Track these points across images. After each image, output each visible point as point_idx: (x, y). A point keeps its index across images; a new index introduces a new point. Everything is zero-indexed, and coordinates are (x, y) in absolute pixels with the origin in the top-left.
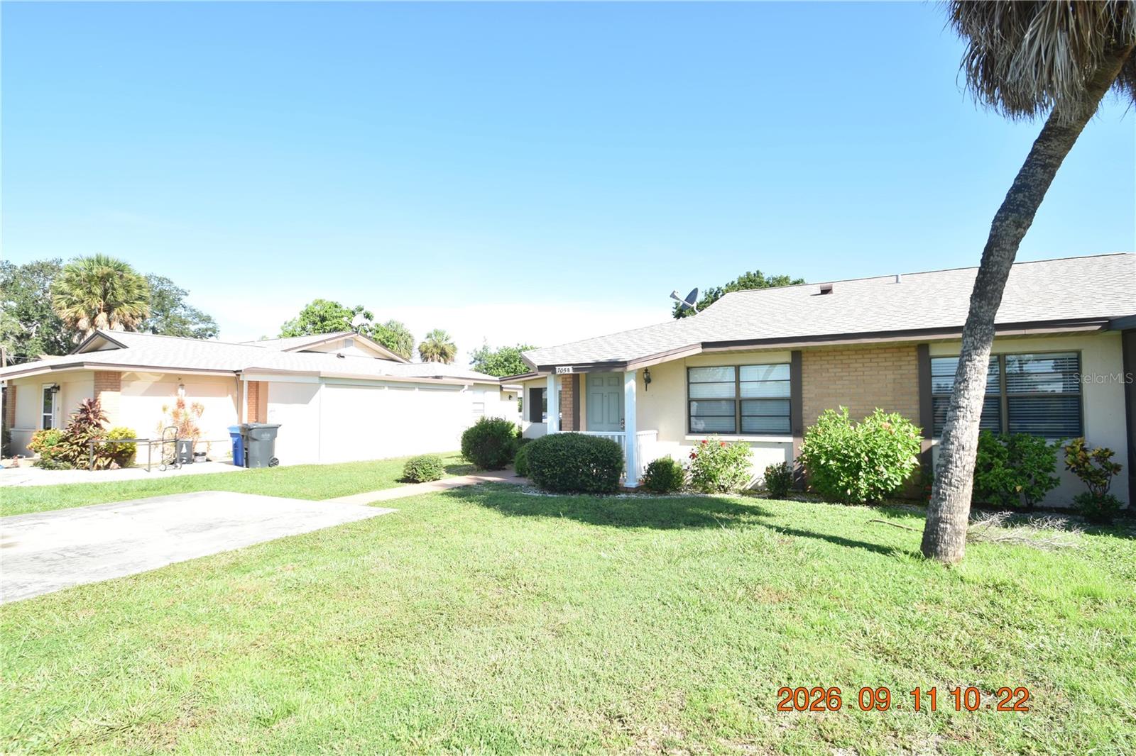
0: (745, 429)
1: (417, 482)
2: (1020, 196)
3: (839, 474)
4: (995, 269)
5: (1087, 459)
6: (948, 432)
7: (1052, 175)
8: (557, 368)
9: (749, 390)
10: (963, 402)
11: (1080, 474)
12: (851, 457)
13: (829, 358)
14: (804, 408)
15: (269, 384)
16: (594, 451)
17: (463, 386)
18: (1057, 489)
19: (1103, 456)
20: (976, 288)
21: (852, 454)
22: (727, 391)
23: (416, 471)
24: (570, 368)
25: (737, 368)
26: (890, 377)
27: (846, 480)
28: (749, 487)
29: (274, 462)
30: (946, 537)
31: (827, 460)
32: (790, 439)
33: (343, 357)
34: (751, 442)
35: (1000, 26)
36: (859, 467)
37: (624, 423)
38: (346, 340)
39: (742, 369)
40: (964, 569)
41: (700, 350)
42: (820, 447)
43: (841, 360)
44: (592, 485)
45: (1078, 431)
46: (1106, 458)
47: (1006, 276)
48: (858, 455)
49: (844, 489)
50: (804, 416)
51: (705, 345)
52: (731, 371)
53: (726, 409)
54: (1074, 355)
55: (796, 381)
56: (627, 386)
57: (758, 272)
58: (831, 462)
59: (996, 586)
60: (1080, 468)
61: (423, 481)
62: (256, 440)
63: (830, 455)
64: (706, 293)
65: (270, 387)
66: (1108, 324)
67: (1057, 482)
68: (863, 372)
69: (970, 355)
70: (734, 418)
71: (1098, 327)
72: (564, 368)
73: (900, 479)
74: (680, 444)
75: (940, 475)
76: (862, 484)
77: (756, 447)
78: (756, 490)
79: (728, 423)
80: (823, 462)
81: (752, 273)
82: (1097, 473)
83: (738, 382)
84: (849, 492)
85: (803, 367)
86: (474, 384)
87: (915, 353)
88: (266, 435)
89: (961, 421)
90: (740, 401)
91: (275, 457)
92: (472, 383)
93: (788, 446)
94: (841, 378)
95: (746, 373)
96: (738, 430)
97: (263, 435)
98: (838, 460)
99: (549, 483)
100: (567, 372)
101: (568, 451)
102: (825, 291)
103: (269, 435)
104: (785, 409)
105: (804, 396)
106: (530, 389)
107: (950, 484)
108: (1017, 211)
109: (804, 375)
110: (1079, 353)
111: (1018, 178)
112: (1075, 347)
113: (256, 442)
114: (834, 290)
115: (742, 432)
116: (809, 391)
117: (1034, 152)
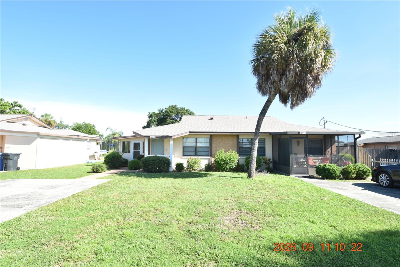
0: (198, 155)
1: (99, 173)
2: (264, 111)
3: (223, 165)
4: (260, 124)
5: (267, 160)
6: (252, 154)
7: (268, 108)
8: (150, 137)
9: (199, 145)
10: (255, 149)
11: (266, 163)
12: (226, 161)
13: (219, 137)
14: (213, 149)
15: (6, 136)
16: (165, 161)
17: (86, 140)
18: (262, 166)
19: (269, 160)
20: (256, 127)
21: (226, 160)
22: (193, 145)
23: (98, 169)
24: (155, 137)
25: (196, 139)
26: (231, 142)
27: (225, 166)
28: (199, 170)
29: (18, 169)
30: (252, 174)
31: (221, 162)
32: (209, 157)
33: (25, 125)
34: (200, 158)
35: (264, 81)
36: (227, 163)
37: (164, 153)
38: (26, 118)
39: (197, 139)
40: (256, 179)
41: (189, 134)
42: (219, 159)
43: (221, 138)
44: (164, 170)
45: (265, 155)
46: (270, 160)
47: (261, 125)
48: (227, 160)
49: (224, 168)
50: (212, 151)
51: (190, 132)
52: (195, 139)
53: (193, 149)
54: (264, 139)
55: (211, 143)
56: (171, 143)
57: (176, 105)
58: (222, 162)
59: (261, 181)
60: (266, 162)
61: (101, 172)
62: (11, 159)
63: (222, 160)
64: (158, 110)
65: (6, 137)
66: (271, 133)
67: (262, 165)
68: (226, 141)
69: (255, 140)
70: (195, 152)
71: (269, 134)
72: (153, 137)
73: (235, 165)
74: (181, 159)
75: (251, 162)
76: (228, 167)
77: (201, 159)
78: (201, 170)
79: (193, 153)
80: (220, 162)
81: (174, 105)
82: (268, 163)
83: (196, 142)
84: (225, 169)
85: (213, 139)
86: (91, 139)
87: (236, 137)
88: (15, 157)
89: (254, 152)
90: (197, 147)
91: (18, 166)
92: (90, 138)
93: (209, 159)
94: (221, 142)
95: (198, 140)
96: (196, 155)
97: (14, 158)
98: (223, 162)
99: (150, 170)
100: (153, 138)
101: (157, 161)
102: (212, 119)
103: (17, 157)
104: (207, 149)
105: (213, 146)
106: (123, 142)
107: (253, 164)
108: (263, 114)
109: (213, 141)
110: (265, 139)
111: (263, 108)
112: (265, 138)
113: (11, 161)
114: (214, 119)
115: (197, 156)
116: (214, 145)
117: (266, 104)
